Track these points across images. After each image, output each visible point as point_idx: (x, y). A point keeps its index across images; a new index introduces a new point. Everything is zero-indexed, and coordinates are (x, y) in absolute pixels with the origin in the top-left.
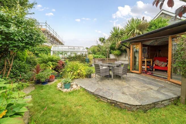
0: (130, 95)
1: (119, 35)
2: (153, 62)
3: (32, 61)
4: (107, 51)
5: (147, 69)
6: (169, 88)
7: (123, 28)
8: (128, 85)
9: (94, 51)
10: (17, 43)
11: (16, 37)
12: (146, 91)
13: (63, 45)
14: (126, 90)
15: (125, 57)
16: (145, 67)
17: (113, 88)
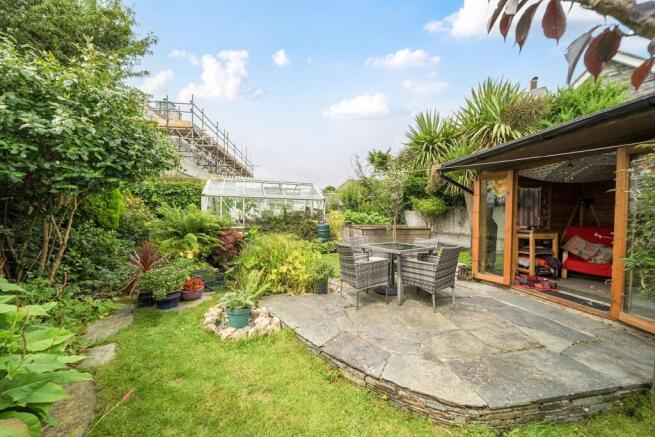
0: (451, 364)
1: (439, 144)
2: (561, 244)
3: (136, 229)
4: (395, 201)
5: (537, 268)
6: (611, 346)
7: (455, 118)
8: (454, 327)
9: (350, 199)
10: (77, 169)
11: (72, 150)
12: (516, 353)
13: (249, 175)
14: (439, 345)
15: (461, 224)
16: (529, 263)
17: (396, 334)
